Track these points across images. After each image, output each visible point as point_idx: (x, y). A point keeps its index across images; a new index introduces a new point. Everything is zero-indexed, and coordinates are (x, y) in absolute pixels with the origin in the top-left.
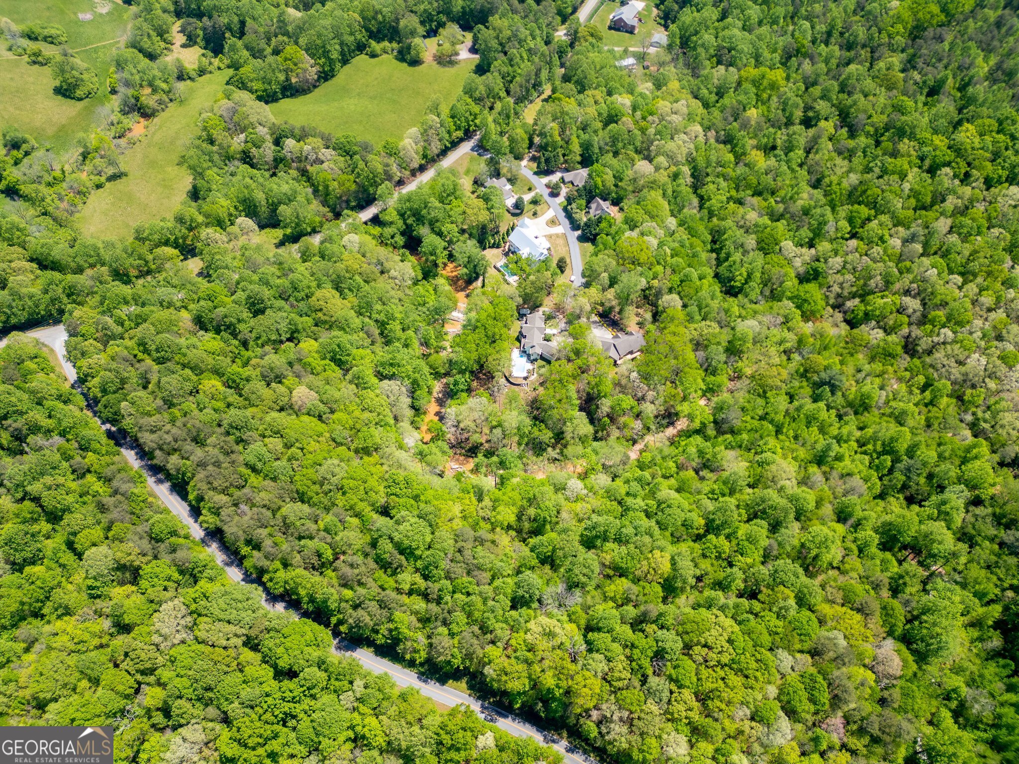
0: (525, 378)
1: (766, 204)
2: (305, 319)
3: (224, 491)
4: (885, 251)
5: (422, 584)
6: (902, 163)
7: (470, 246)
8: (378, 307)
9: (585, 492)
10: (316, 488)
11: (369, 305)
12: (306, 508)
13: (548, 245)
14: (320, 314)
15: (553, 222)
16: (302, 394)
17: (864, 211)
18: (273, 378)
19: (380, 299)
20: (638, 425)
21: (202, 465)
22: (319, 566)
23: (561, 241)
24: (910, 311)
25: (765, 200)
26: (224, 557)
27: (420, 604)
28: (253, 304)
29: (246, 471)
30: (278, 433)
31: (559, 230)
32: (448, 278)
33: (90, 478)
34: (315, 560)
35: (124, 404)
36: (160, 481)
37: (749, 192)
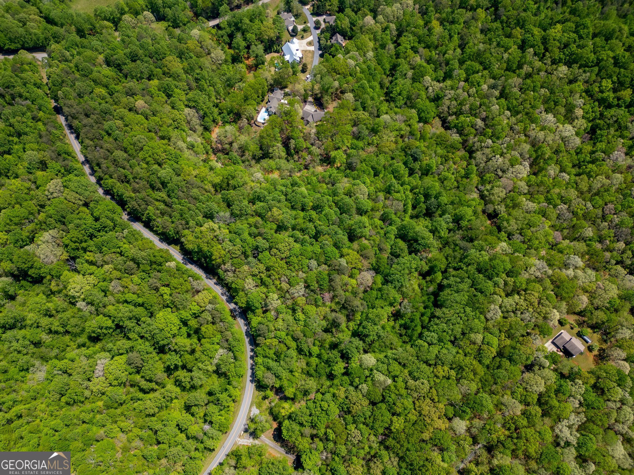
0: (263, 124)
1: (430, 54)
2: (158, 70)
3: (92, 140)
4: (477, 91)
5: (166, 198)
6: (510, 42)
7: (259, 49)
8: (198, 71)
9: (262, 180)
10: (132, 147)
11: (192, 69)
12: (125, 155)
13: (301, 56)
14: (165, 69)
15: (310, 44)
16: (140, 103)
17: (477, 66)
18: (131, 93)
19: (200, 67)
20: (308, 158)
21: (85, 126)
22: (125, 180)
23: (310, 55)
24: (477, 127)
25: (430, 51)
26: (90, 171)
27: (162, 206)
28: (133, 57)
29: (104, 133)
30: (122, 118)
31: (312, 48)
32: (246, 65)
33: (40, 123)
34: (123, 178)
35: (59, 92)
36: (72, 133)
37: (423, 45)
